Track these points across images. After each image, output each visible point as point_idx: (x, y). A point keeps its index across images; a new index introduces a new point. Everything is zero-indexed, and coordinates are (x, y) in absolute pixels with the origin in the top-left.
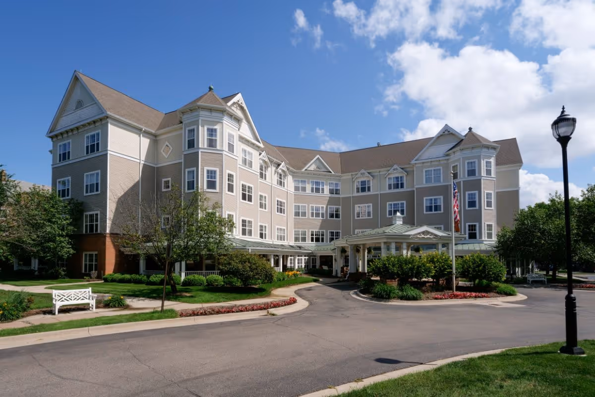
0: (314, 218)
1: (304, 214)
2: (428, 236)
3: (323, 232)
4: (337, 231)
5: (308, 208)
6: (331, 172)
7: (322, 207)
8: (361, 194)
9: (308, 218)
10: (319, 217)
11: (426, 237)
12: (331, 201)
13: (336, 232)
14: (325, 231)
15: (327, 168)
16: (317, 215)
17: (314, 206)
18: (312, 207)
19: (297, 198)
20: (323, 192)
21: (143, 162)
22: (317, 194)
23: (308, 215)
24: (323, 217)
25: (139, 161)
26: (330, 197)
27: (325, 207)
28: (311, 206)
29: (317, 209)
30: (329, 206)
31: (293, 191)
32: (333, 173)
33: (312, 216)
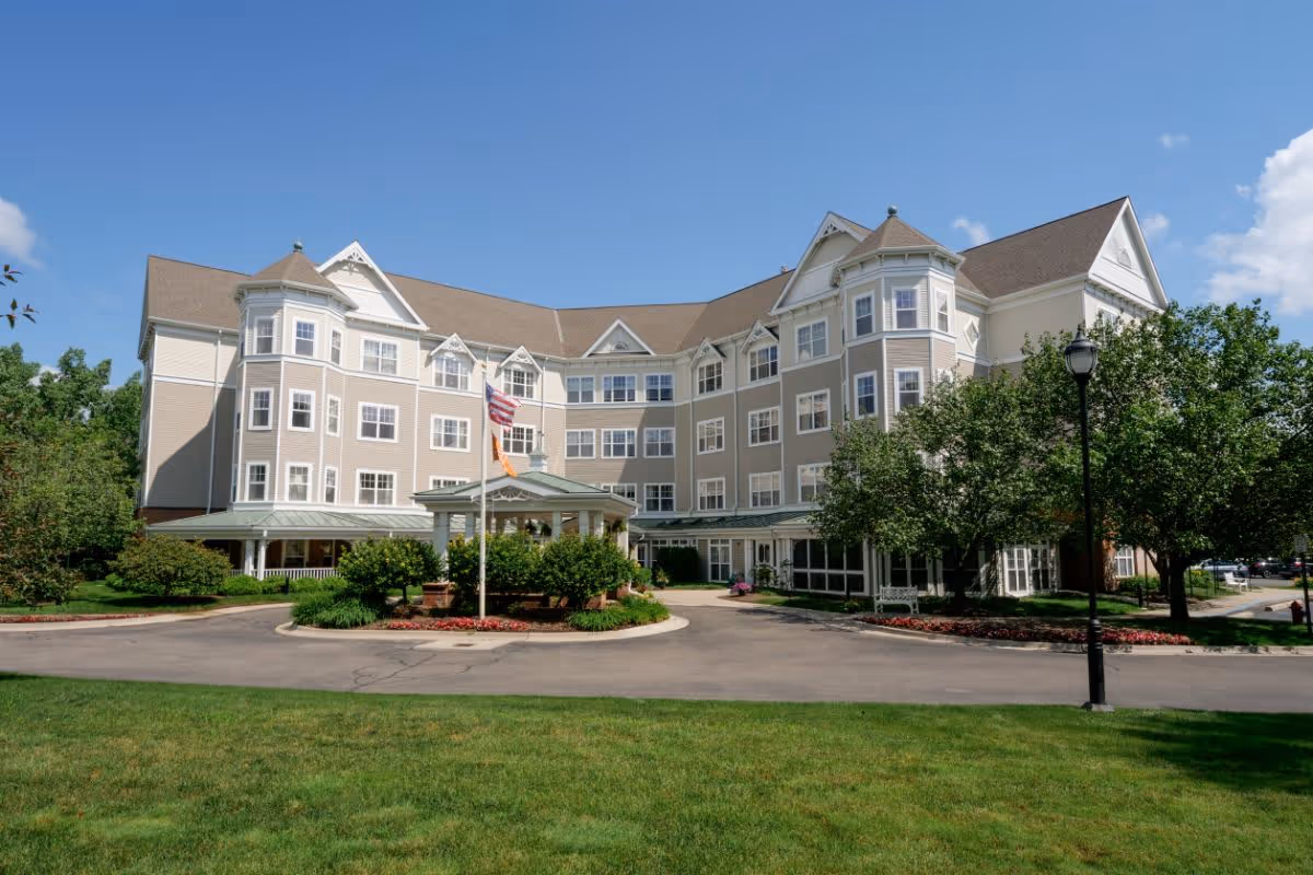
0: (612, 457)
1: (588, 450)
2: (516, 498)
3: (633, 488)
4: (665, 484)
5: (598, 439)
6: (648, 353)
7: (629, 433)
8: (708, 396)
9: (598, 458)
10: (623, 454)
11: (510, 499)
12: (650, 418)
13: (663, 487)
14: (635, 485)
15: (641, 347)
16: (619, 450)
17: (612, 430)
18: (607, 434)
19: (572, 418)
20: (632, 398)
21: (221, 386)
22: (620, 405)
23: (598, 452)
24: (631, 453)
25: (212, 385)
26: (647, 408)
27: (636, 430)
28: (605, 433)
29: (619, 437)
30: (645, 429)
31: (566, 403)
32: (653, 354)
33: (607, 452)
